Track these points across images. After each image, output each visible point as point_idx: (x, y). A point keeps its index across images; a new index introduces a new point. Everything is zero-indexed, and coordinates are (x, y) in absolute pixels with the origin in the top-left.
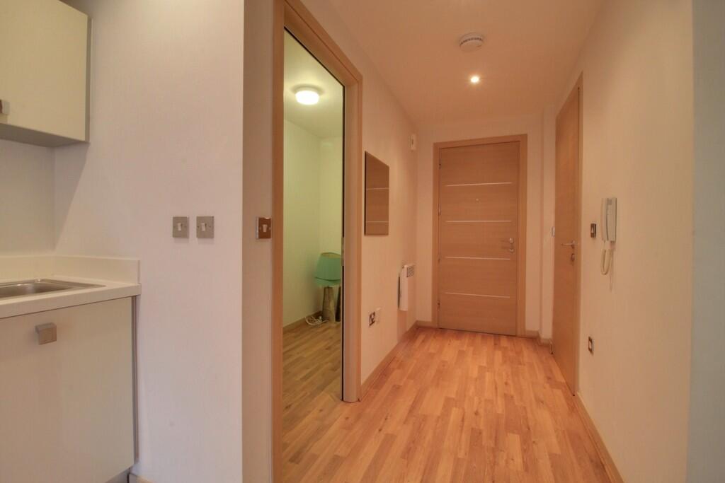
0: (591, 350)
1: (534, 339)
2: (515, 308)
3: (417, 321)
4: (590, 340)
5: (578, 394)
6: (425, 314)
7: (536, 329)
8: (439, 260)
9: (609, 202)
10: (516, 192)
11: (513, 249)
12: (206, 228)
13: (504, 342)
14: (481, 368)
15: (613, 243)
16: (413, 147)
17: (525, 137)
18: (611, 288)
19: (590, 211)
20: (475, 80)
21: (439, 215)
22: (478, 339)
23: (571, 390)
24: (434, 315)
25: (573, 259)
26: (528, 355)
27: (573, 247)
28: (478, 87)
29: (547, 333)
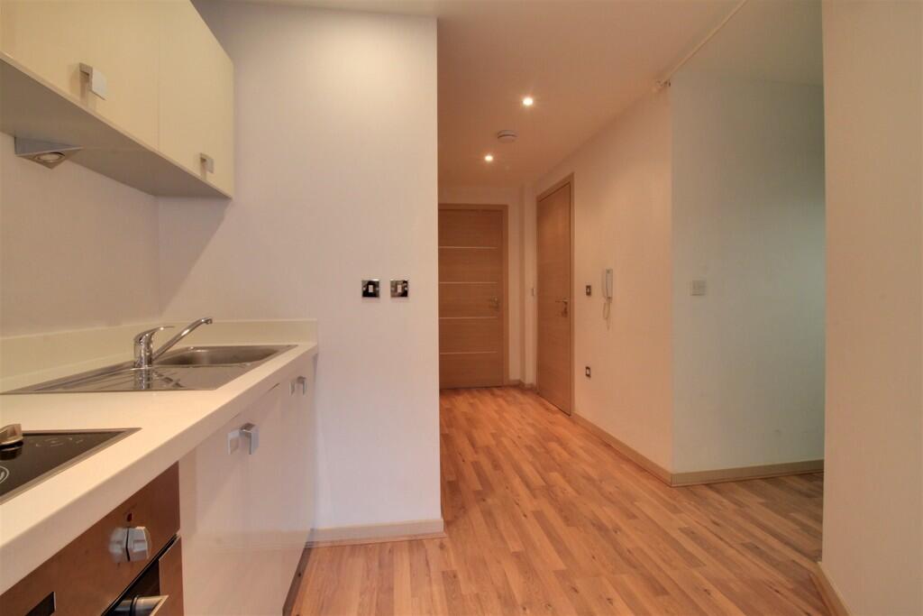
0: (588, 376)
1: (519, 386)
2: (501, 362)
5: (575, 412)
7: (518, 377)
9: (608, 271)
10: (500, 256)
11: (499, 308)
12: (402, 291)
15: (610, 298)
17: (506, 207)
18: (608, 328)
20: (489, 158)
23: (567, 412)
25: (565, 313)
28: (490, 164)
29: (530, 378)
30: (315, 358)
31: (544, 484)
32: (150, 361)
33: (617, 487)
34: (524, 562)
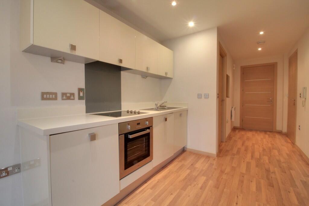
0: (299, 129)
1: (280, 133)
2: (272, 122)
3: (234, 127)
4: (299, 126)
5: (296, 143)
6: (237, 124)
7: (281, 129)
8: (243, 106)
9: (304, 88)
10: (273, 82)
11: (272, 102)
13: (268, 133)
14: (261, 138)
15: (305, 99)
16: (234, 69)
17: (277, 63)
18: (305, 111)
19: (299, 90)
20: (260, 49)
21: (243, 91)
22: (258, 132)
23: (293, 143)
24: (240, 124)
25: (294, 104)
26: (277, 136)
27: (294, 100)
28: (261, 51)
29: (285, 130)
30: (187, 110)
31: (259, 157)
32: (157, 108)
33: (288, 165)
34: (233, 169)
